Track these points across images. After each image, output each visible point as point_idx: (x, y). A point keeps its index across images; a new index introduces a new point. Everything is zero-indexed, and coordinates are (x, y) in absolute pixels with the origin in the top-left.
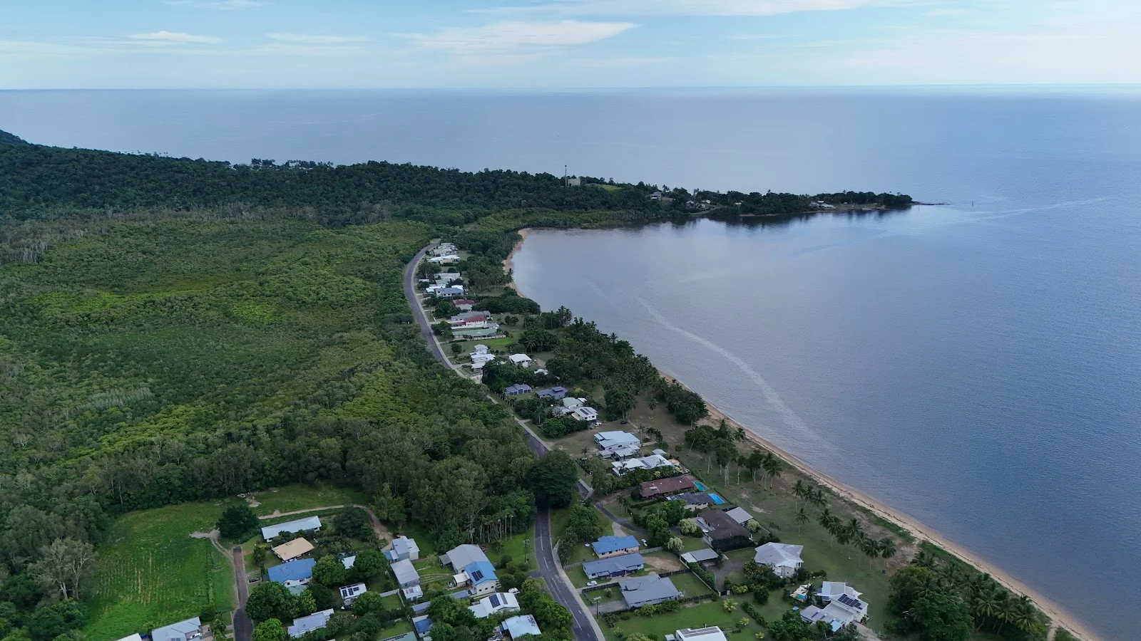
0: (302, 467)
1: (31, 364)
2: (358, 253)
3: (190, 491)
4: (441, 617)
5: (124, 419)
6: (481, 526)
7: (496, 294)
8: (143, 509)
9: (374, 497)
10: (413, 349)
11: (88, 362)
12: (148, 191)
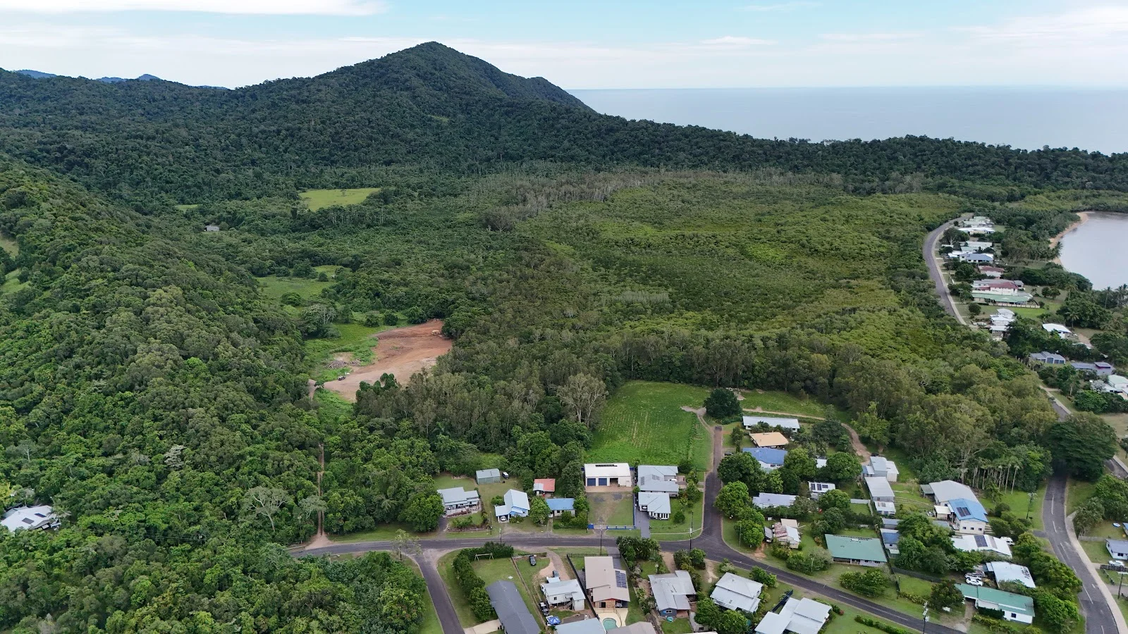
0: (790, 375)
1: (586, 266)
2: (879, 217)
3: (687, 373)
4: (914, 534)
5: (645, 313)
6: (977, 469)
7: (1035, 266)
8: (648, 380)
9: (858, 413)
10: (924, 301)
11: (626, 271)
12: (695, 156)
